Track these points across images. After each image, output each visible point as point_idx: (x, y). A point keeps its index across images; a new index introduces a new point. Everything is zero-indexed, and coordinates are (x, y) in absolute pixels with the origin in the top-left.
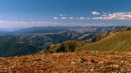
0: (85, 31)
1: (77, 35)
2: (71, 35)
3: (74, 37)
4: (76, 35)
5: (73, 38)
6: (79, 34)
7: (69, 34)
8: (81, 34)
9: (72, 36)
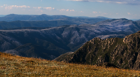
0: (103, 29)
1: (83, 36)
2: (70, 35)
3: (75, 39)
4: (80, 35)
5: (72, 43)
6: (87, 35)
7: (65, 34)
8: (91, 33)
9: (72, 39)
